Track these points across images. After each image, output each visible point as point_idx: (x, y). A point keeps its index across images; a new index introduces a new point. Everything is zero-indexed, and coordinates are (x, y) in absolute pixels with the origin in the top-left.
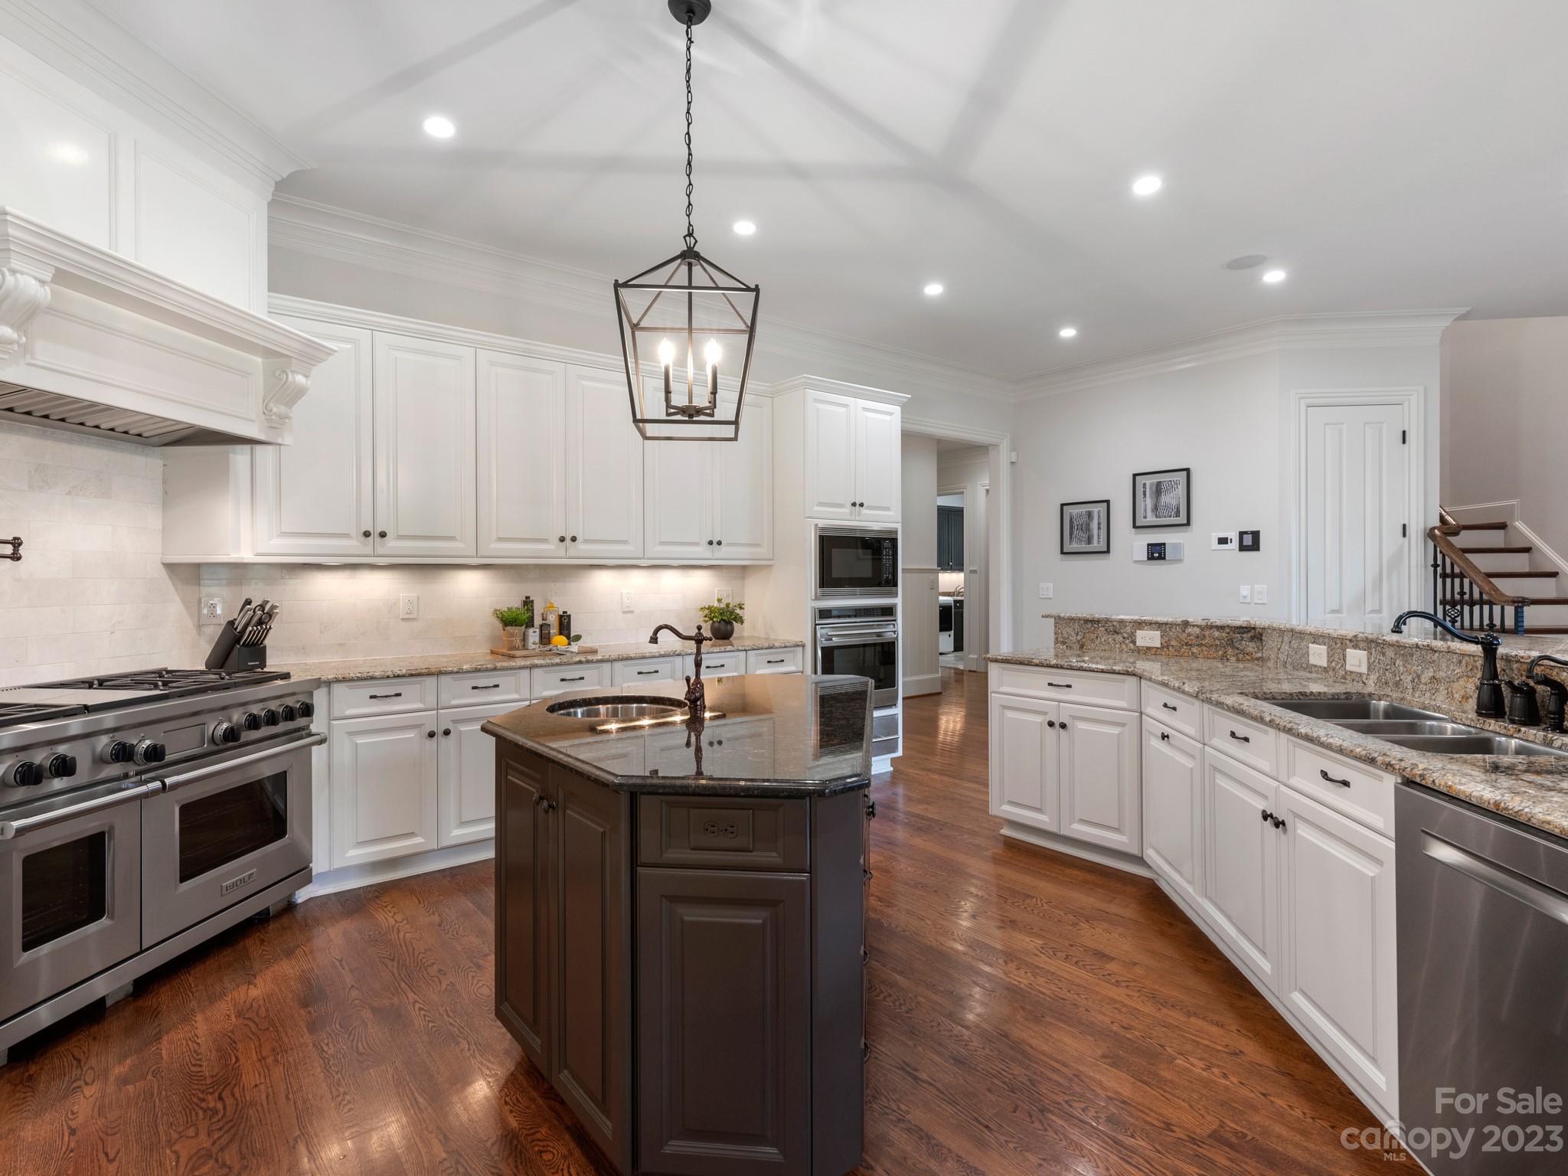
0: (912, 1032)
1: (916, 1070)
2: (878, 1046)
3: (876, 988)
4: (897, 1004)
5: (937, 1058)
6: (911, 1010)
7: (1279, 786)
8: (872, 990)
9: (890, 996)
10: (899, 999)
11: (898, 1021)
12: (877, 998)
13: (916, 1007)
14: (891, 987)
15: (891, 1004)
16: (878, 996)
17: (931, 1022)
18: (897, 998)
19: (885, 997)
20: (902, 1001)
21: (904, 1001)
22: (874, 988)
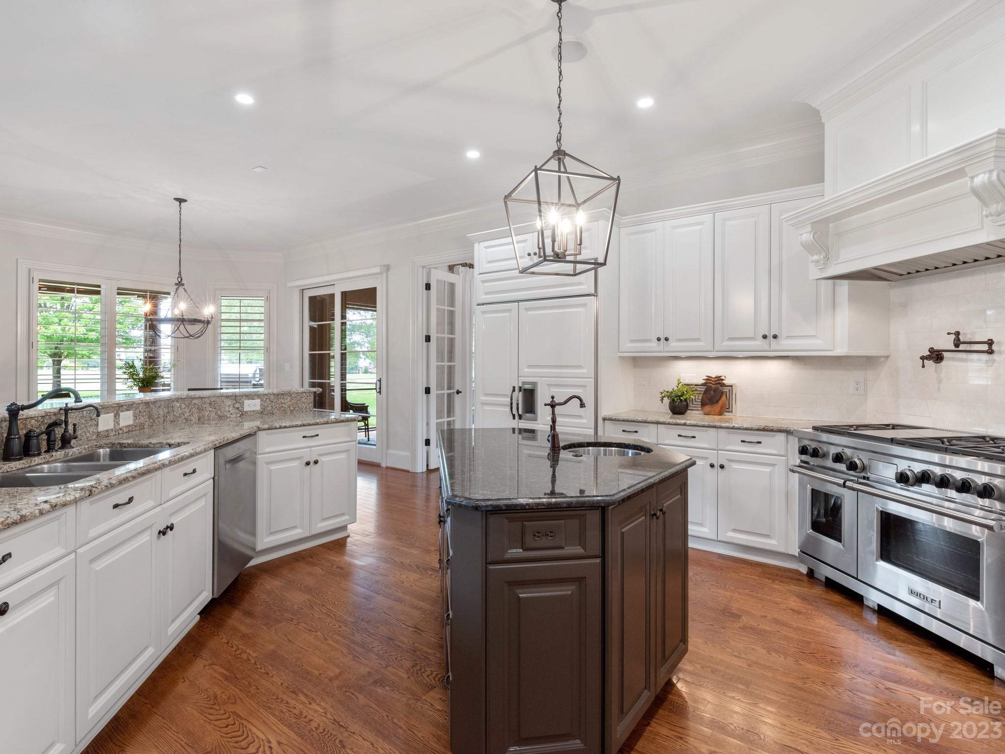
0: (415, 651)
1: (415, 631)
2: (436, 641)
3: (439, 681)
4: (423, 670)
5: (402, 638)
6: (414, 666)
7: (162, 507)
8: (442, 679)
9: (428, 676)
10: (421, 674)
11: (423, 657)
12: (437, 672)
13: (409, 669)
14: (427, 684)
15: (427, 669)
16: (437, 674)
17: (401, 660)
18: (423, 674)
19: (432, 674)
20: (419, 672)
21: (417, 673)
22: (441, 680)
